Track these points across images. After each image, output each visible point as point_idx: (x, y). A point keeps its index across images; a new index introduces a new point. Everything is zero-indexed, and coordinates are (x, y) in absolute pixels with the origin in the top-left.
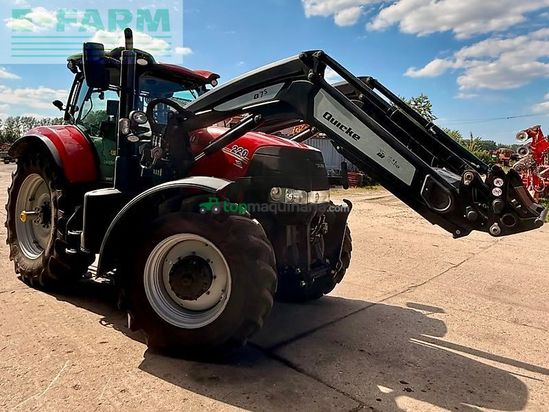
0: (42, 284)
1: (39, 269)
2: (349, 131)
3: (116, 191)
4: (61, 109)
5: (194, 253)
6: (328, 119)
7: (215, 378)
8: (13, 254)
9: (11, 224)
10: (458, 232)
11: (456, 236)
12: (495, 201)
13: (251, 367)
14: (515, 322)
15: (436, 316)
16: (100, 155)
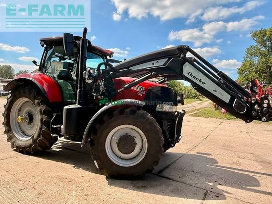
0: (32, 153)
1: (30, 146)
2: (200, 81)
3: (79, 106)
4: (36, 65)
5: (127, 133)
6: (190, 75)
7: (144, 186)
8: (9, 139)
9: (7, 124)
10: (248, 121)
11: (247, 122)
12: (265, 109)
13: (155, 181)
14: (239, 157)
15: (211, 157)
16: (63, 88)
